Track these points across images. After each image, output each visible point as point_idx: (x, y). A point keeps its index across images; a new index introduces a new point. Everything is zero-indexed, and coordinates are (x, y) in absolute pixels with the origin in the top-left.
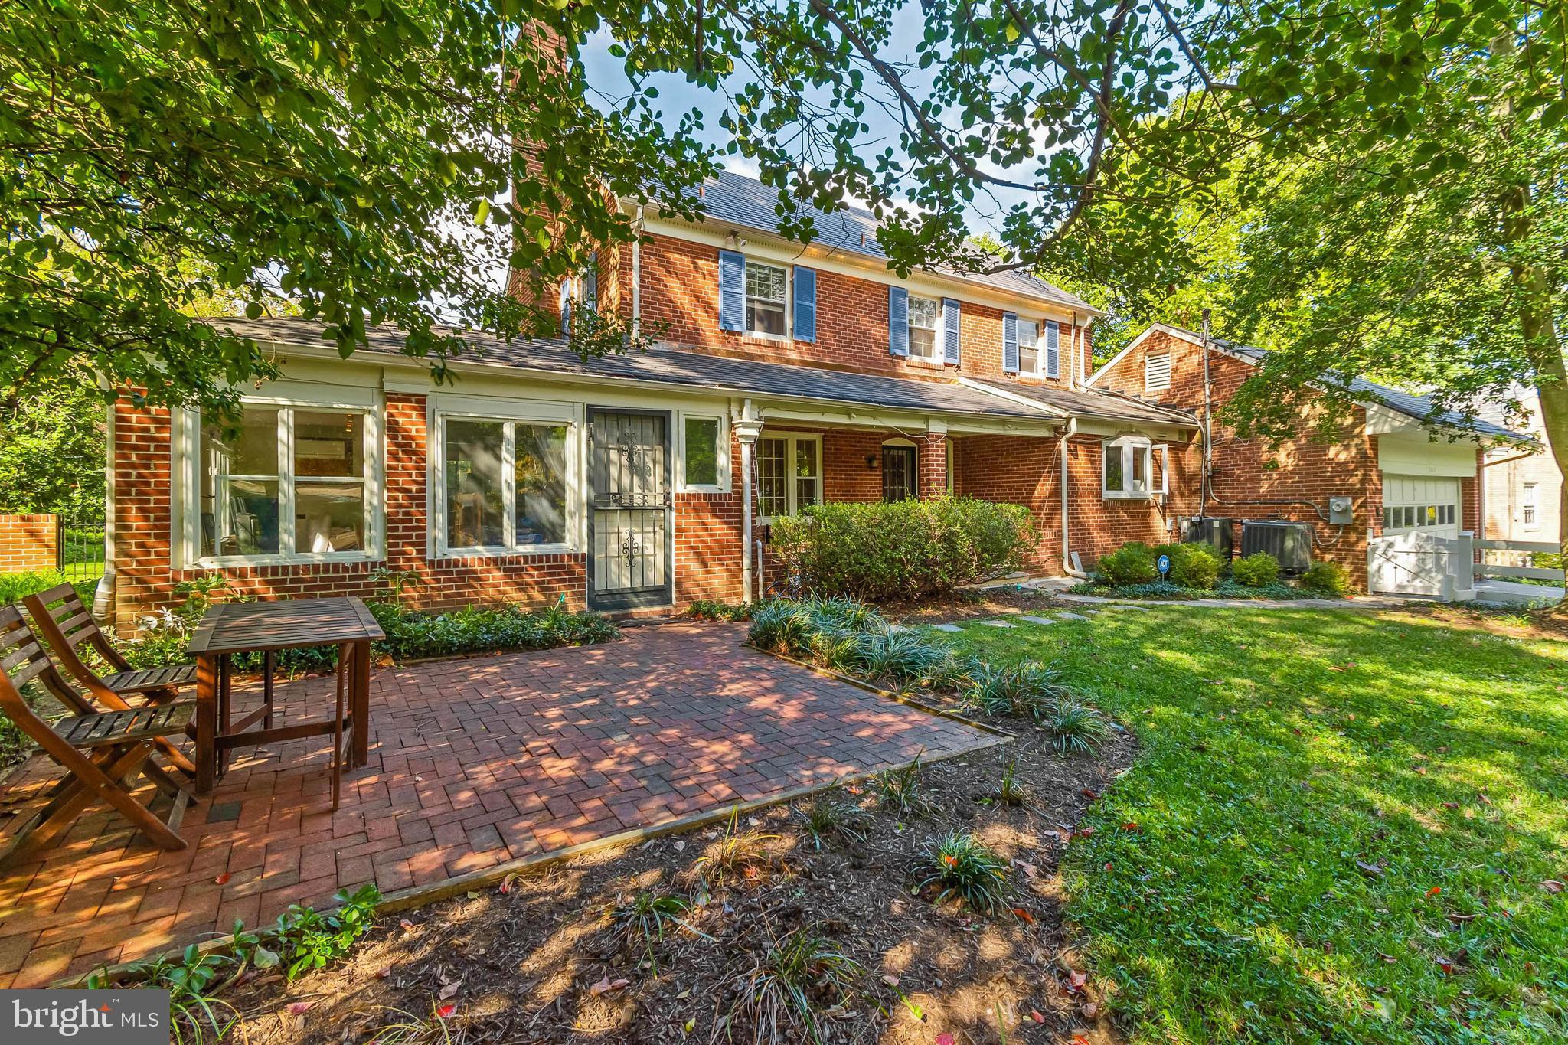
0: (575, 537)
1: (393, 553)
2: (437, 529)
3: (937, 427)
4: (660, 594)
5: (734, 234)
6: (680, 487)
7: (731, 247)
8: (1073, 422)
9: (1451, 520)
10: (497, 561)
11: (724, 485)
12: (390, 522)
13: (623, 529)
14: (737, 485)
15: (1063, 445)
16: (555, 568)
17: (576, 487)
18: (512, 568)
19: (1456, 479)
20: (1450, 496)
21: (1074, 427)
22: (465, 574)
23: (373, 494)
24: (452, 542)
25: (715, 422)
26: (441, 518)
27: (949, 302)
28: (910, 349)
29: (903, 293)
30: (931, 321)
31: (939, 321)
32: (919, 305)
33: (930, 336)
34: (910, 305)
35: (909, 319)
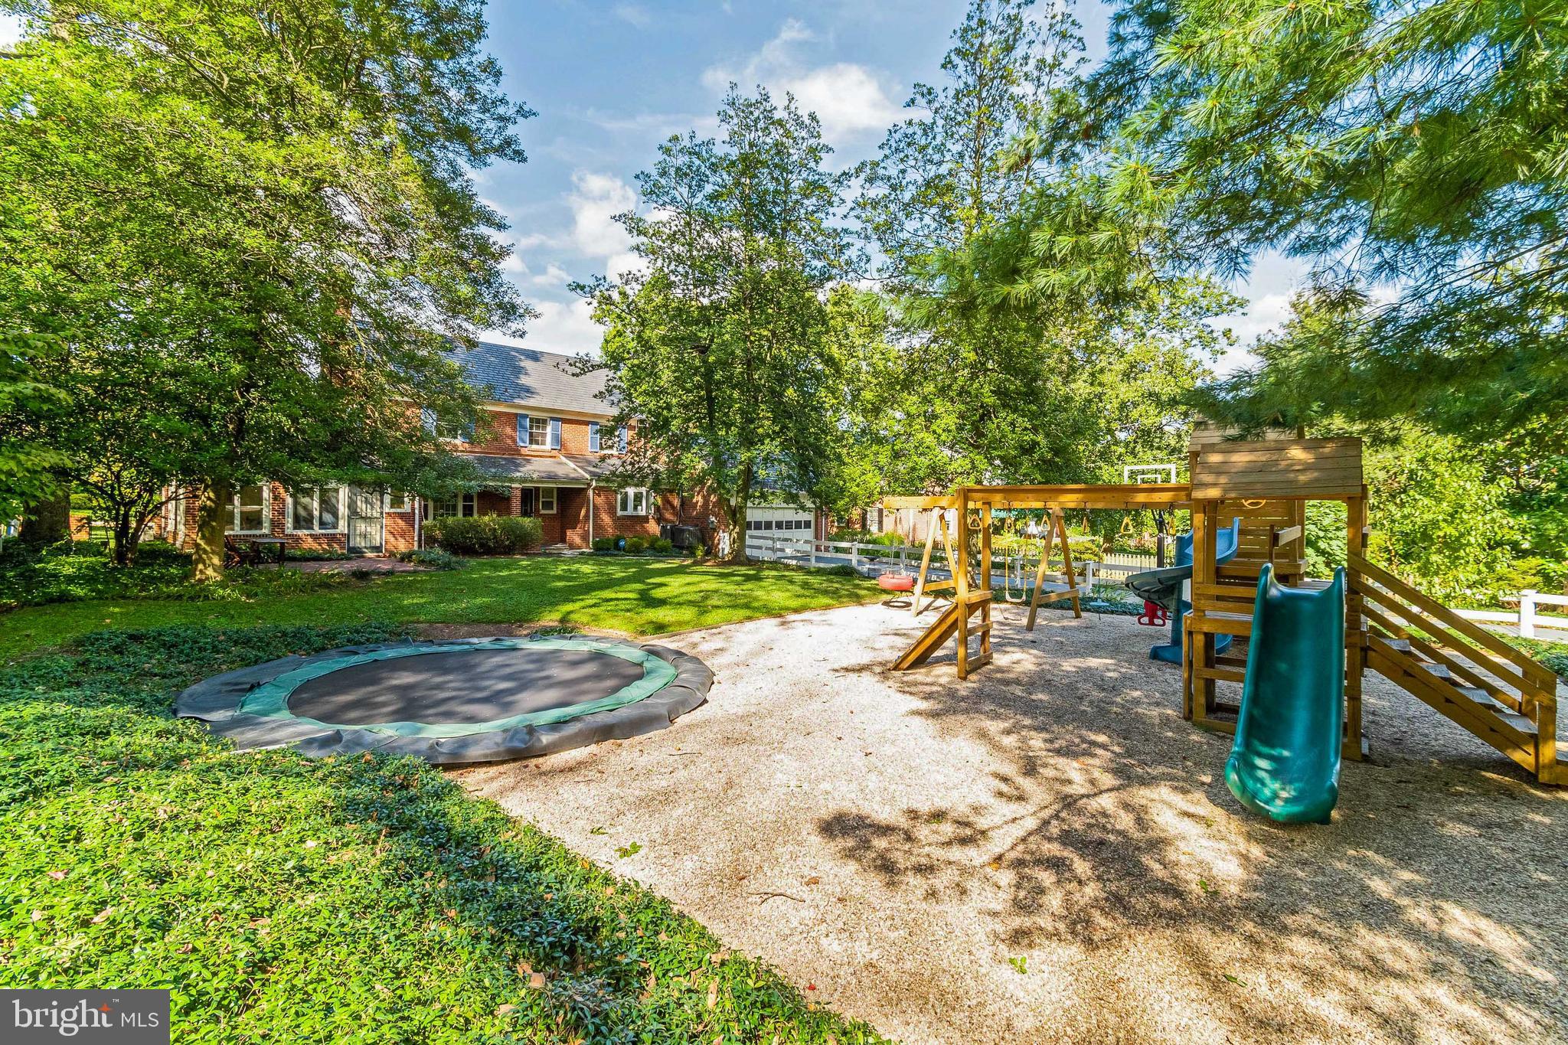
0: (342, 527)
1: (273, 530)
2: (289, 523)
3: (514, 485)
4: (378, 549)
6: (387, 509)
8: (594, 480)
9: (809, 527)
10: (311, 535)
11: (407, 509)
12: (272, 522)
13: (361, 527)
14: (413, 509)
15: (591, 492)
16: (332, 538)
17: (343, 510)
18: (315, 537)
19: (813, 509)
20: (810, 516)
21: (594, 484)
22: (298, 539)
23: (267, 513)
24: (295, 528)
26: (290, 520)
27: (553, 419)
28: (531, 443)
29: (526, 416)
30: (544, 428)
31: (549, 429)
32: (538, 421)
33: (544, 435)
34: (531, 420)
35: (531, 427)
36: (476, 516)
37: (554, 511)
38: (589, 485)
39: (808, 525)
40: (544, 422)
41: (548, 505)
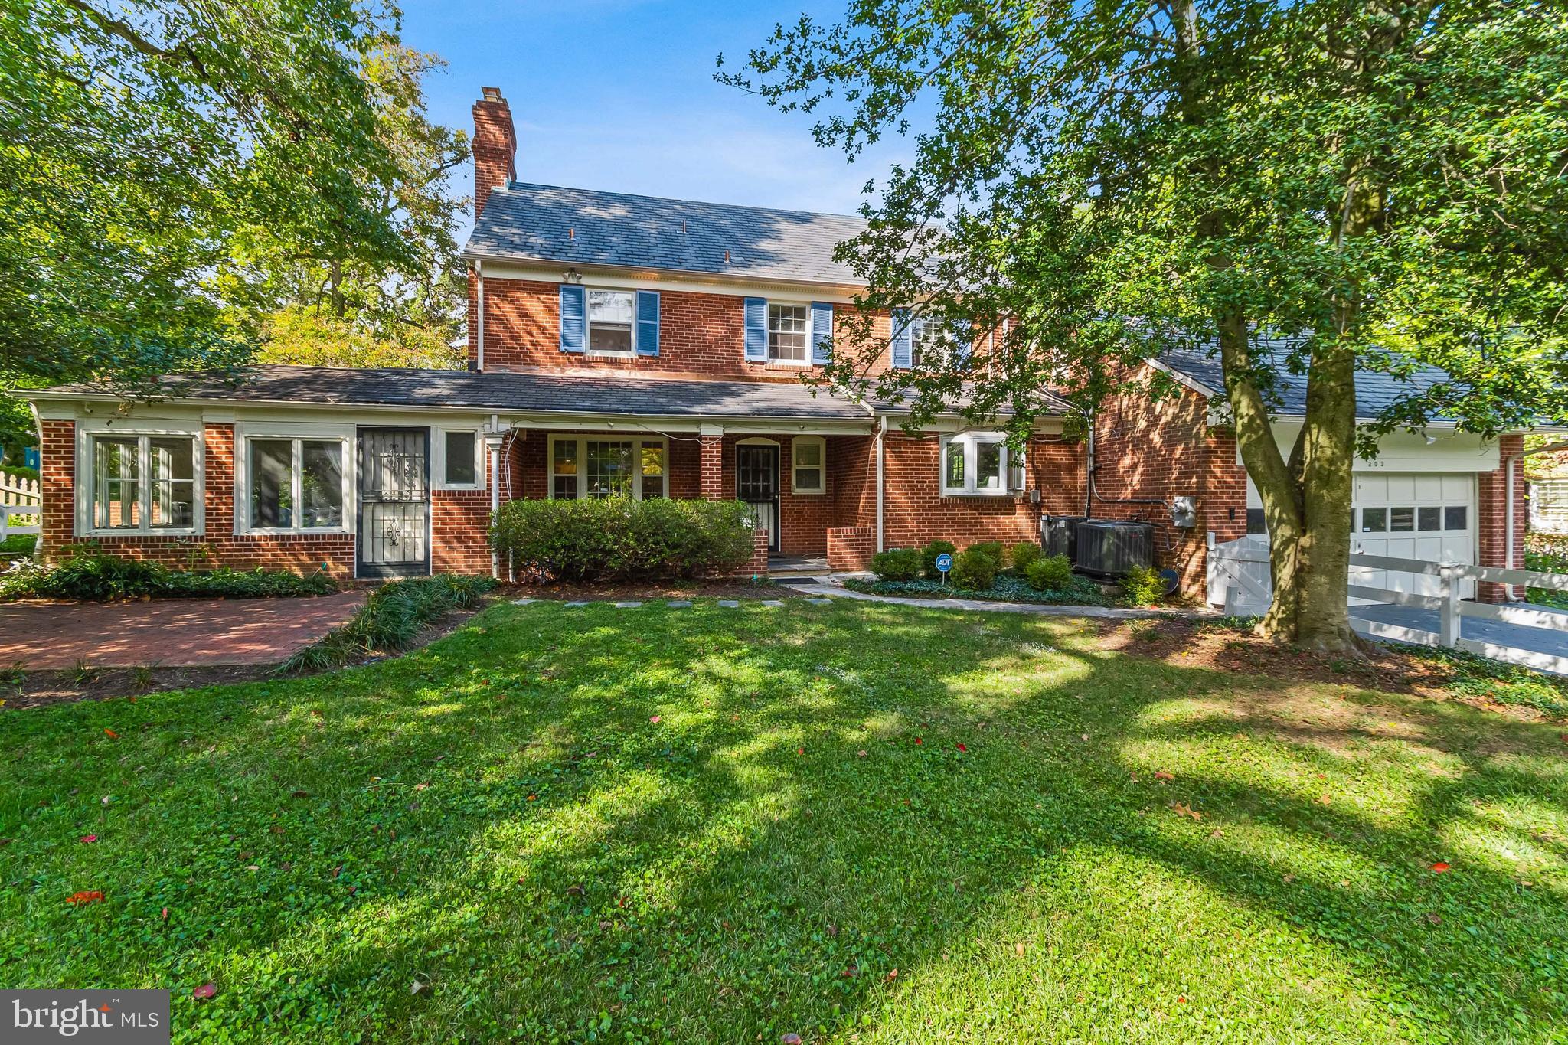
0: (348, 522)
2: (243, 515)
3: (706, 430)
4: (418, 568)
5: (572, 270)
6: (439, 483)
7: (571, 281)
8: (884, 419)
9: (1462, 525)
11: (479, 485)
13: (387, 520)
14: (490, 484)
15: (878, 444)
16: (326, 546)
17: (347, 486)
19: (1471, 474)
20: (1462, 495)
21: (884, 425)
23: (197, 490)
24: (254, 524)
25: (473, 434)
27: (817, 305)
28: (774, 353)
29: (761, 302)
30: (800, 325)
31: (809, 324)
32: (787, 311)
33: (800, 340)
34: (774, 312)
35: (773, 325)
36: (666, 498)
37: (822, 490)
38: (874, 428)
39: (1456, 518)
40: (800, 313)
41: (808, 477)
